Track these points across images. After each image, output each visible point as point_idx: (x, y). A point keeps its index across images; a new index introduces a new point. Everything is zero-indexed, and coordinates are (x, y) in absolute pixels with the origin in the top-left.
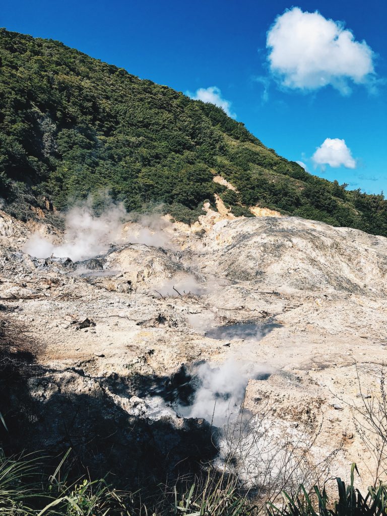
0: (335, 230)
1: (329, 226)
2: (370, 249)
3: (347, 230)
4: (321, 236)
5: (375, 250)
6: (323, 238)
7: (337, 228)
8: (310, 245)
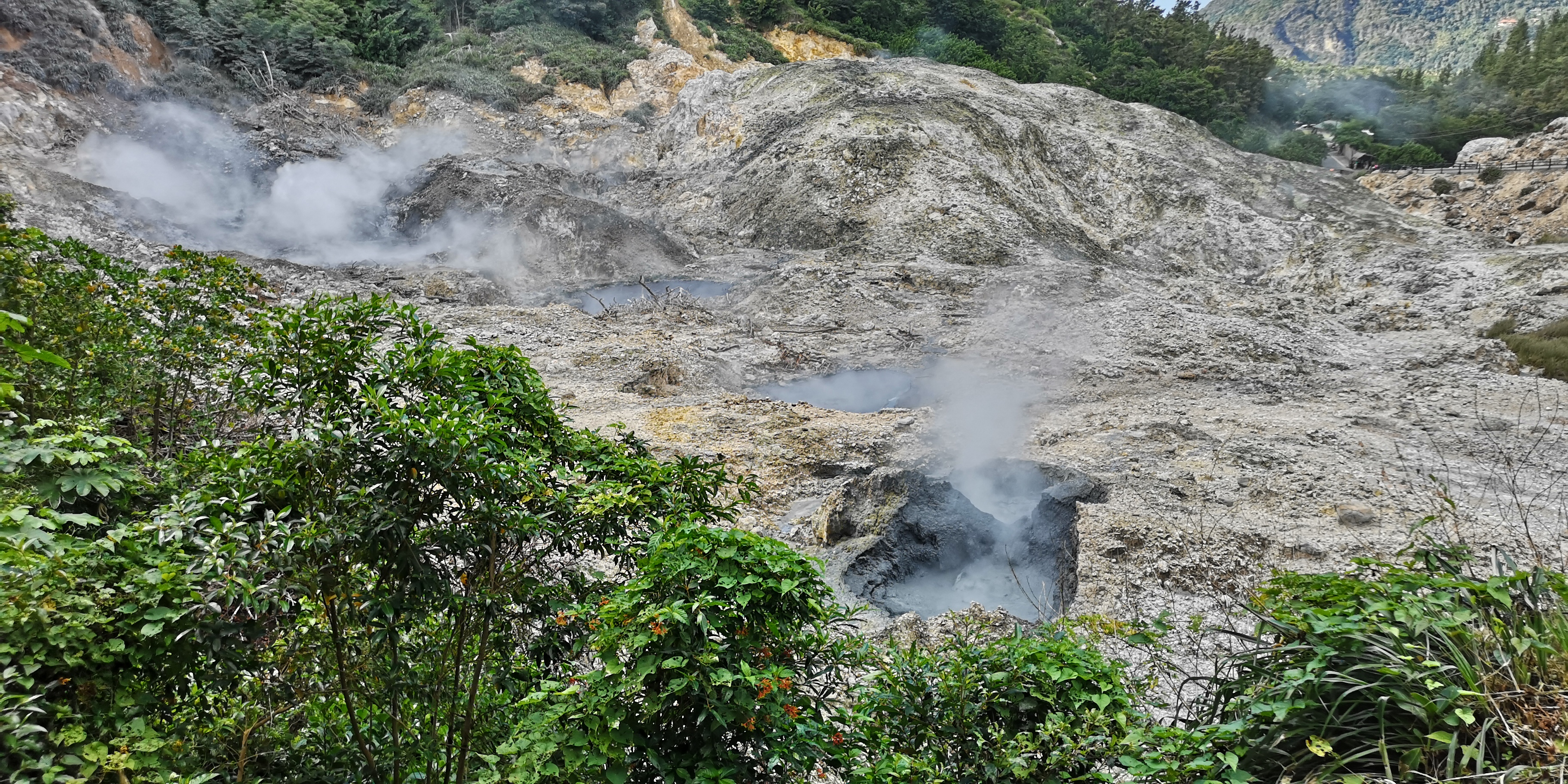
0: (1023, 93)
1: (1007, 81)
2: (1121, 143)
3: (1054, 92)
4: (993, 111)
5: (1132, 146)
6: (998, 118)
7: (1028, 87)
8: (969, 139)
